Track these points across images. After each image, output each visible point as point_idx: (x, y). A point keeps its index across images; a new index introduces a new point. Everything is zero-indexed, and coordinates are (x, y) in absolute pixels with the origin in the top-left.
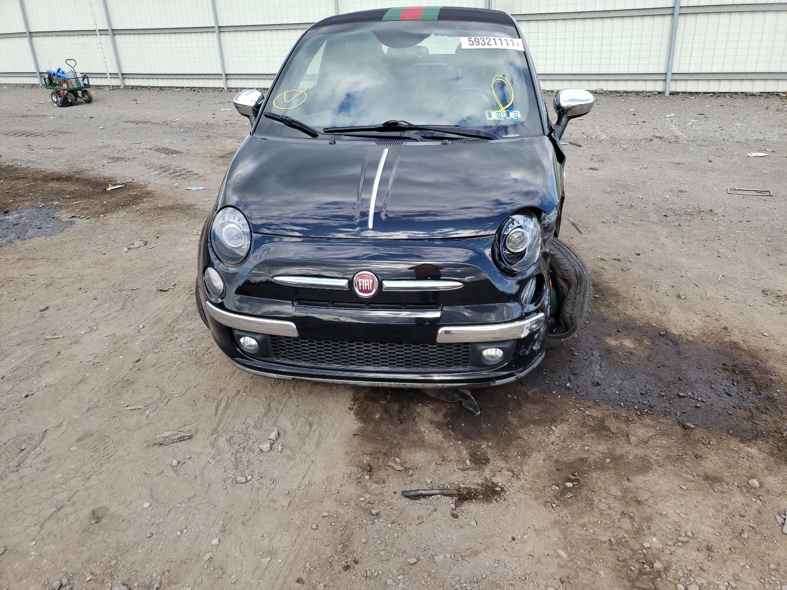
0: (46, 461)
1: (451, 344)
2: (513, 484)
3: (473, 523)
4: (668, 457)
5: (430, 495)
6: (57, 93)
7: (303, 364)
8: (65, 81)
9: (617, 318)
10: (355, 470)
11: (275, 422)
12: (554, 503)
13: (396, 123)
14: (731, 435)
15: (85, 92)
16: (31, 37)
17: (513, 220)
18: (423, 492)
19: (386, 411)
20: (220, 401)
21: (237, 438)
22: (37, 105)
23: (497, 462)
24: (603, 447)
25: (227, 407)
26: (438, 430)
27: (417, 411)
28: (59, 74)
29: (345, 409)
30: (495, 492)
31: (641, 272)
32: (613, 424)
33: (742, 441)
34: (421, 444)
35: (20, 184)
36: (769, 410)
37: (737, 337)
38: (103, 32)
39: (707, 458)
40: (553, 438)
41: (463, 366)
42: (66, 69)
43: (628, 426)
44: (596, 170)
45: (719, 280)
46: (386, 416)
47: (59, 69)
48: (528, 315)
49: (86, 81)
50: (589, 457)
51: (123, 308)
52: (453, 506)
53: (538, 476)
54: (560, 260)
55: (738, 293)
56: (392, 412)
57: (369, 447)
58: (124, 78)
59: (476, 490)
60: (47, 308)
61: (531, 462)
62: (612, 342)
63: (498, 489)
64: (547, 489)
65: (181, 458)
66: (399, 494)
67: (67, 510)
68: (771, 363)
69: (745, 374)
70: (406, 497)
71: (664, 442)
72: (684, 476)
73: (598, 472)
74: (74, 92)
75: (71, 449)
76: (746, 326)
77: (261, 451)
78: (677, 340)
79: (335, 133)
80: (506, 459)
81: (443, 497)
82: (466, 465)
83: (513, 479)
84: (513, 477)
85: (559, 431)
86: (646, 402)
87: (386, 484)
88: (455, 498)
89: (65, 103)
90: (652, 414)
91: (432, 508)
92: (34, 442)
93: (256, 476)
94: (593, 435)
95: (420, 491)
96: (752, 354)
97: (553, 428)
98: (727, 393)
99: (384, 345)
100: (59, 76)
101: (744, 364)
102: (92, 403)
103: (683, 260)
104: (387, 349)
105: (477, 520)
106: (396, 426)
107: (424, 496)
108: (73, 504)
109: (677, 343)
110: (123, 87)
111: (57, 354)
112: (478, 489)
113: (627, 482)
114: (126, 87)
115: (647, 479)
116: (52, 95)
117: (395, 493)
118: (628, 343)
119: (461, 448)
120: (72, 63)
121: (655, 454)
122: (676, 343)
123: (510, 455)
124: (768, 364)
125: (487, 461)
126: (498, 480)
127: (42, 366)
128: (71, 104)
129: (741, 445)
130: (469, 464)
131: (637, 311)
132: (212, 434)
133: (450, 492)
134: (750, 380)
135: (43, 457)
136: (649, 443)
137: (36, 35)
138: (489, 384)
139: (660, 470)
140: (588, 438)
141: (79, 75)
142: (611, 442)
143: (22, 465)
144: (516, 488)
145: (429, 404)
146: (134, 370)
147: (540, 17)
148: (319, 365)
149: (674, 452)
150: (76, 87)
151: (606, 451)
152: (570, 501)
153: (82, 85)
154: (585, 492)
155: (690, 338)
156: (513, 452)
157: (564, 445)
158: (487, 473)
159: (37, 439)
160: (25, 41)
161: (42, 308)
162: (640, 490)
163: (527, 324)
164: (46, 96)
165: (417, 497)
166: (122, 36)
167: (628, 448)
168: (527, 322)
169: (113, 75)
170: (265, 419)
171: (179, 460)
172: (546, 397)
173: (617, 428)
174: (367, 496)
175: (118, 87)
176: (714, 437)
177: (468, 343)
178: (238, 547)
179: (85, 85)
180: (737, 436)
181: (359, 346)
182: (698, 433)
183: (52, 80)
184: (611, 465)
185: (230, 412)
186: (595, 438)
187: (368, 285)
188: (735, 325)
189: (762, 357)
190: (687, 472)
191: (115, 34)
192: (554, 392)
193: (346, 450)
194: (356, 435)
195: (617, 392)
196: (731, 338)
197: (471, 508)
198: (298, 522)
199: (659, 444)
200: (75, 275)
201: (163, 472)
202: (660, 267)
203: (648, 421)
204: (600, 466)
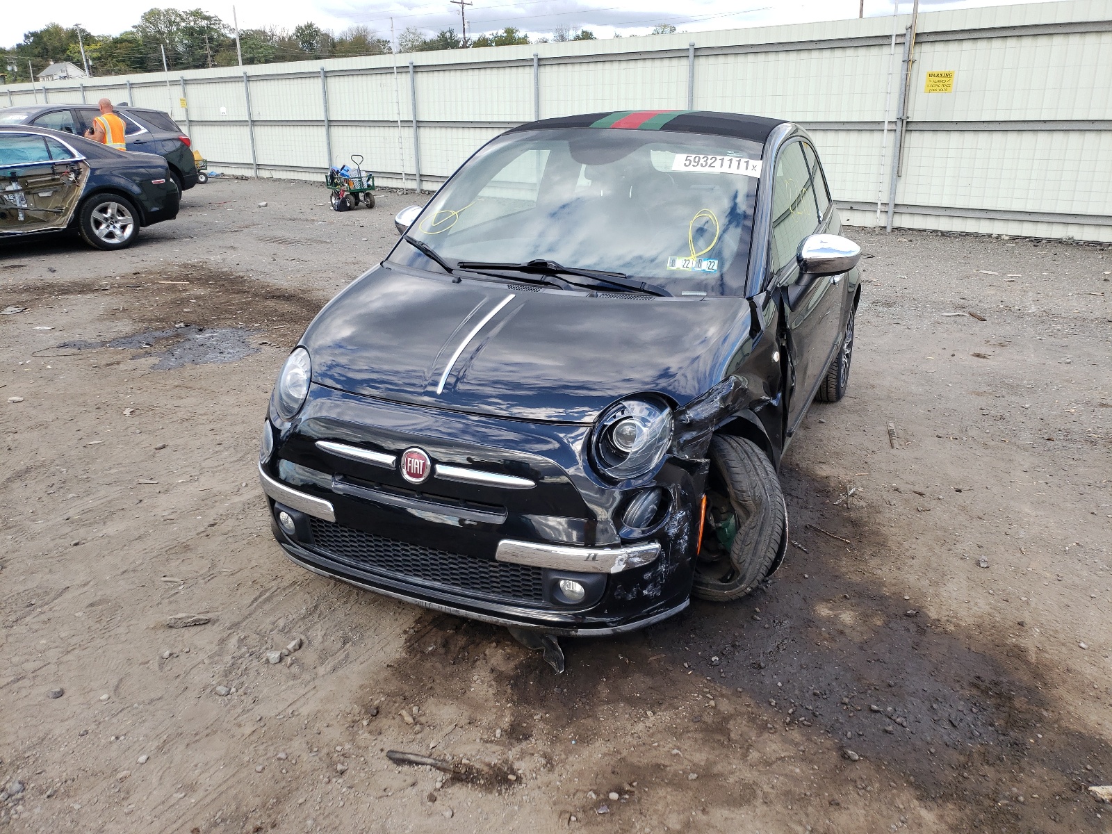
0: (45, 622)
1: (517, 565)
2: (538, 777)
3: (448, 814)
4: (787, 793)
5: (417, 764)
6: (337, 195)
7: (345, 559)
8: (348, 181)
9: (856, 578)
10: (357, 708)
11: (307, 630)
12: (575, 816)
13: (544, 264)
14: (910, 784)
15: (367, 195)
16: (329, 126)
17: (624, 407)
18: (412, 758)
19: (445, 645)
20: (266, 591)
21: (253, 640)
22: (313, 207)
23: (538, 743)
24: (701, 757)
25: (268, 599)
26: (493, 683)
27: (487, 652)
28: (343, 171)
29: (398, 631)
30: (507, 781)
31: (945, 516)
32: (737, 728)
33: (920, 799)
34: (460, 696)
35: (236, 299)
36: (1001, 761)
37: (1030, 642)
38: (406, 123)
39: (848, 809)
40: (640, 727)
41: (535, 599)
42: (352, 166)
43: (760, 735)
44: (984, 357)
45: (1067, 548)
46: (441, 650)
47: (344, 166)
48: (626, 542)
49: (370, 183)
50: (670, 766)
51: (240, 460)
52: (438, 785)
53: (580, 774)
54: (737, 476)
55: (1085, 573)
56: (452, 647)
57: (393, 686)
58: (421, 181)
59: (478, 771)
60: (164, 447)
61: (586, 752)
62: (824, 611)
63: (512, 777)
64: (580, 795)
65: (176, 650)
66: (384, 754)
67: (26, 683)
68: (1061, 691)
69: (1004, 698)
70: (391, 758)
71: (798, 770)
72: (793, 826)
73: (669, 790)
74: (355, 194)
75: (77, 615)
76: (1059, 627)
77: (268, 661)
78: (928, 627)
79: (467, 269)
80: (554, 740)
81: (433, 770)
82: (495, 736)
83: (542, 769)
84: (545, 766)
85: (655, 719)
86: (810, 708)
87: (380, 738)
88: (449, 776)
89: (342, 207)
90: (809, 726)
91: (410, 780)
92: (47, 598)
93: (241, 691)
94: (699, 736)
95: (409, 756)
96: (1038, 672)
97: (649, 713)
98: (951, 722)
99: (434, 552)
100: (343, 175)
101: (1012, 683)
102: (133, 565)
103: (1027, 509)
104: (437, 558)
105: (455, 811)
106: (444, 667)
107: (411, 763)
108: (34, 677)
109: (925, 631)
110: (418, 191)
111: (138, 501)
112: (483, 770)
113: (700, 814)
114: (423, 192)
115: (732, 816)
116: (332, 195)
117: (382, 750)
118: (847, 617)
119: (507, 712)
120: (358, 160)
121: (770, 783)
122: (922, 631)
123: (562, 736)
124: (1054, 691)
125: (527, 737)
126: (522, 767)
127: (114, 513)
128: (350, 209)
129: (916, 802)
130: (498, 735)
131: (896, 573)
132: (229, 629)
133: (445, 765)
134: (1007, 709)
135: (43, 617)
136: (774, 766)
137: (335, 124)
138: (568, 632)
139: (761, 809)
140: (689, 738)
141: (363, 174)
142: (717, 752)
143: (19, 622)
144: (539, 782)
145: (508, 646)
146: (202, 535)
147: (982, 127)
148: (362, 565)
149: (803, 788)
150: (359, 188)
151: (703, 763)
152: (599, 819)
153: (366, 187)
154: (630, 813)
155: (951, 628)
156: (569, 733)
157: (648, 740)
158: (512, 754)
159: (53, 595)
160: (322, 131)
161: (159, 445)
162: (711, 829)
163: (621, 555)
164: (326, 198)
165: (400, 762)
166: (427, 129)
167: (736, 764)
168: (623, 552)
169: (409, 176)
170: (300, 623)
171: (174, 651)
172: (671, 668)
173: (741, 735)
174: (347, 746)
175: (413, 191)
176: (880, 782)
177: (539, 568)
178: (160, 774)
179: (369, 186)
180: (918, 787)
181: (406, 548)
182: (861, 770)
183: (334, 179)
184: (696, 784)
185: (267, 607)
186: (700, 742)
187: (418, 466)
188: (1044, 621)
189: (1052, 678)
190: (800, 823)
191: (419, 127)
192: (686, 665)
193: (363, 683)
194: (391, 666)
195: (780, 684)
196: (1021, 640)
197: (461, 793)
198: (247, 759)
199: (787, 771)
200: (219, 412)
201: (147, 662)
202: (981, 514)
203: (796, 735)
204: (678, 783)
